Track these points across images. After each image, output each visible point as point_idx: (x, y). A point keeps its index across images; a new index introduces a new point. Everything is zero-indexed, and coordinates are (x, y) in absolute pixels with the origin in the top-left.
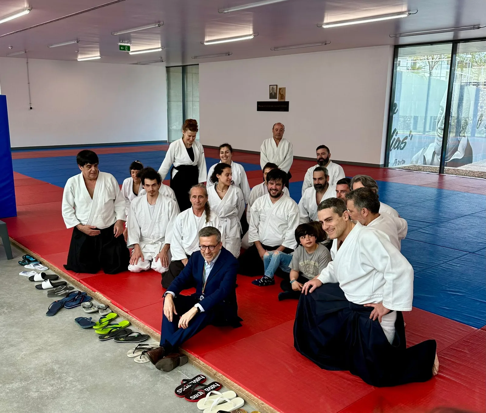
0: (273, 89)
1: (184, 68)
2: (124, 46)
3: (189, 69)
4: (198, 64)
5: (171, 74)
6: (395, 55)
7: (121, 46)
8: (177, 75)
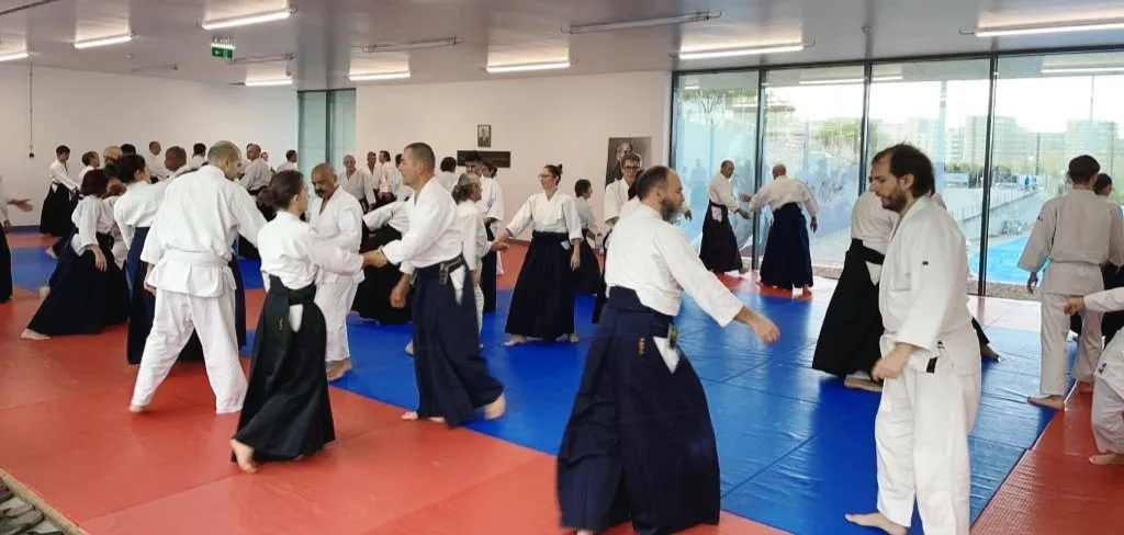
0: (483, 131)
1: (330, 95)
2: (221, 50)
3: (338, 96)
4: (355, 89)
5: (307, 103)
6: (675, 84)
7: (214, 49)
8: (317, 106)
